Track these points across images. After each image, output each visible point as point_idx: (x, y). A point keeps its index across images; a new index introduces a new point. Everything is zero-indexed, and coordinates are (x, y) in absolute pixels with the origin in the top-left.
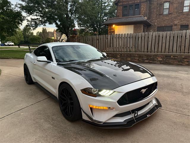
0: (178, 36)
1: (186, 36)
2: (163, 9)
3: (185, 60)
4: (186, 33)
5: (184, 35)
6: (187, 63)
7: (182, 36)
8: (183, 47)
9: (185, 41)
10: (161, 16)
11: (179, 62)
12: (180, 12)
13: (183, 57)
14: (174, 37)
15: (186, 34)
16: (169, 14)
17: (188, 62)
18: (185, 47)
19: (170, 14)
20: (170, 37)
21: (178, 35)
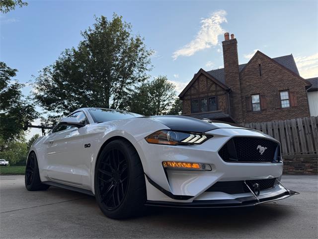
0: (285, 129)
1: (297, 127)
2: (252, 104)
3: (307, 165)
4: (297, 122)
5: (294, 126)
6: (311, 170)
7: (291, 128)
8: (297, 145)
9: (299, 135)
10: (250, 114)
11: (297, 168)
12: (277, 107)
13: (302, 159)
14: (279, 129)
15: (297, 124)
16: (262, 110)
17: (311, 168)
18: (300, 144)
19: (264, 110)
20: (273, 130)
21: (285, 126)
